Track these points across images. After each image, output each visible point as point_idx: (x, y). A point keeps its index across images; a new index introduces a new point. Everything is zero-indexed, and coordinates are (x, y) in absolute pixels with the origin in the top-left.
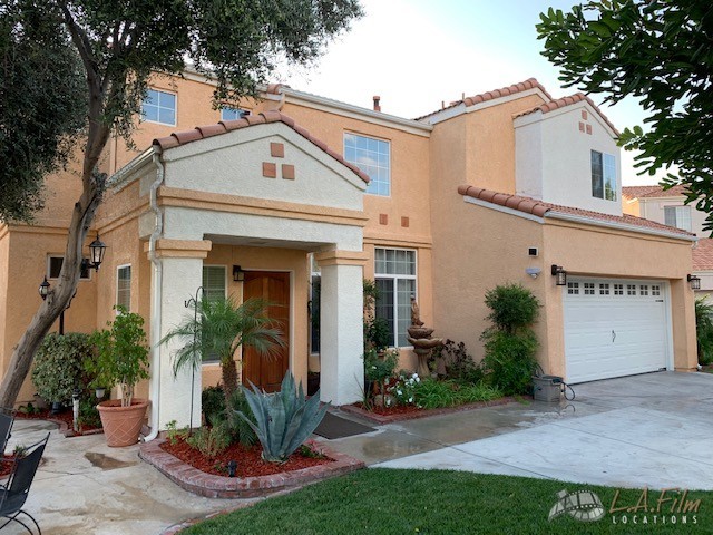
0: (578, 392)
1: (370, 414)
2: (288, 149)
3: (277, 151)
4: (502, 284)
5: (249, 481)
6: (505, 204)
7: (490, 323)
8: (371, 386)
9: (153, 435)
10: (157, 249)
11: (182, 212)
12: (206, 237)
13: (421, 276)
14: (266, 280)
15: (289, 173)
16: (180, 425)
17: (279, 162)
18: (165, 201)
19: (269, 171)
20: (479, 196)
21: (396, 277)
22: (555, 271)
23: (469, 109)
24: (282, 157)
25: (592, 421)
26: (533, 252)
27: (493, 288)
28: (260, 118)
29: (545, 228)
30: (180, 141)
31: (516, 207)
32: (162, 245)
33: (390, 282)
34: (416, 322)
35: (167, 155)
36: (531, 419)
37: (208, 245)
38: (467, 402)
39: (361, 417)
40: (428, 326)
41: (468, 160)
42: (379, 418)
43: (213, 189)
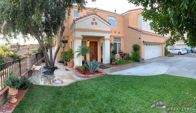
0: (146, 61)
1: (111, 65)
2: (96, 19)
3: (94, 20)
4: (135, 44)
5: (86, 76)
6: (135, 30)
7: (133, 50)
8: (111, 61)
9: (75, 67)
10: (74, 38)
11: (78, 32)
12: (82, 36)
13: (122, 42)
14: (93, 43)
15: (96, 24)
16: (78, 66)
17: (94, 22)
18: (75, 30)
19: (92, 23)
20: (131, 28)
21: (117, 42)
22: (143, 42)
23: (130, 12)
24: (95, 21)
25: (148, 65)
26: (140, 38)
27: (133, 44)
28: (91, 14)
29: (142, 34)
30: (77, 19)
31: (137, 30)
32: (75, 37)
33: (116, 43)
34: (120, 50)
35: (75, 22)
36: (138, 66)
37: (82, 37)
38: (128, 63)
39: (109, 66)
40: (122, 51)
41: (130, 21)
42: (112, 66)
43: (83, 27)
